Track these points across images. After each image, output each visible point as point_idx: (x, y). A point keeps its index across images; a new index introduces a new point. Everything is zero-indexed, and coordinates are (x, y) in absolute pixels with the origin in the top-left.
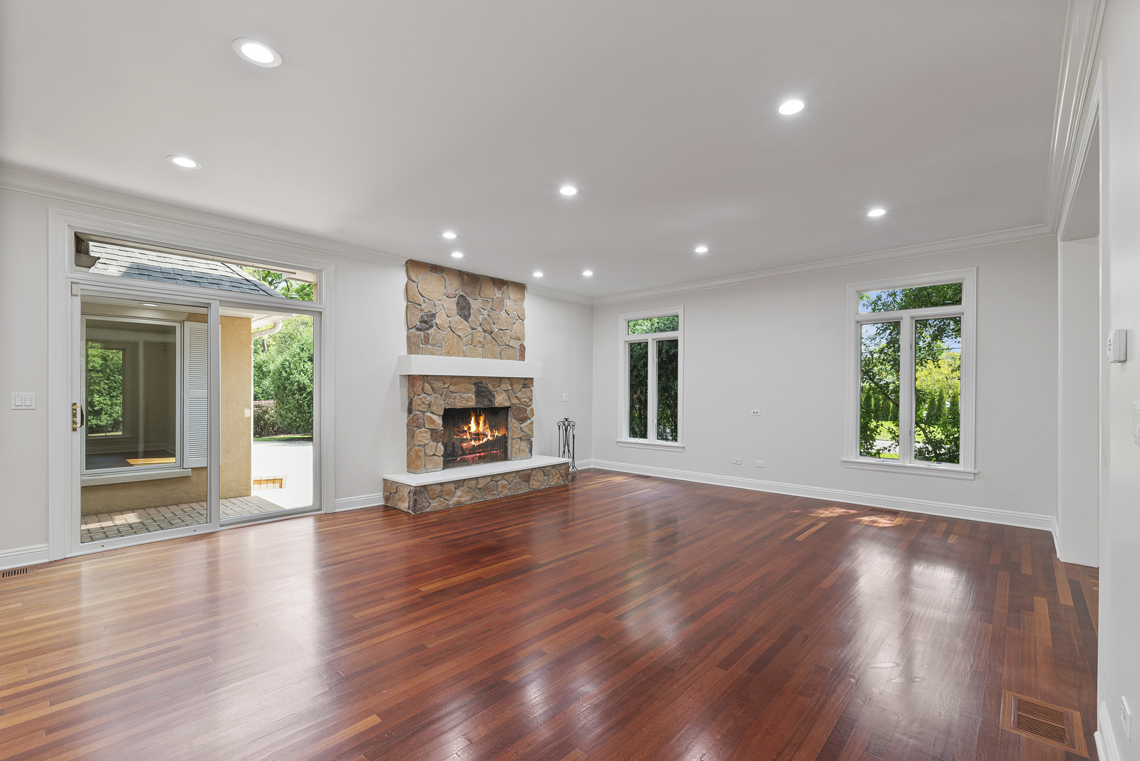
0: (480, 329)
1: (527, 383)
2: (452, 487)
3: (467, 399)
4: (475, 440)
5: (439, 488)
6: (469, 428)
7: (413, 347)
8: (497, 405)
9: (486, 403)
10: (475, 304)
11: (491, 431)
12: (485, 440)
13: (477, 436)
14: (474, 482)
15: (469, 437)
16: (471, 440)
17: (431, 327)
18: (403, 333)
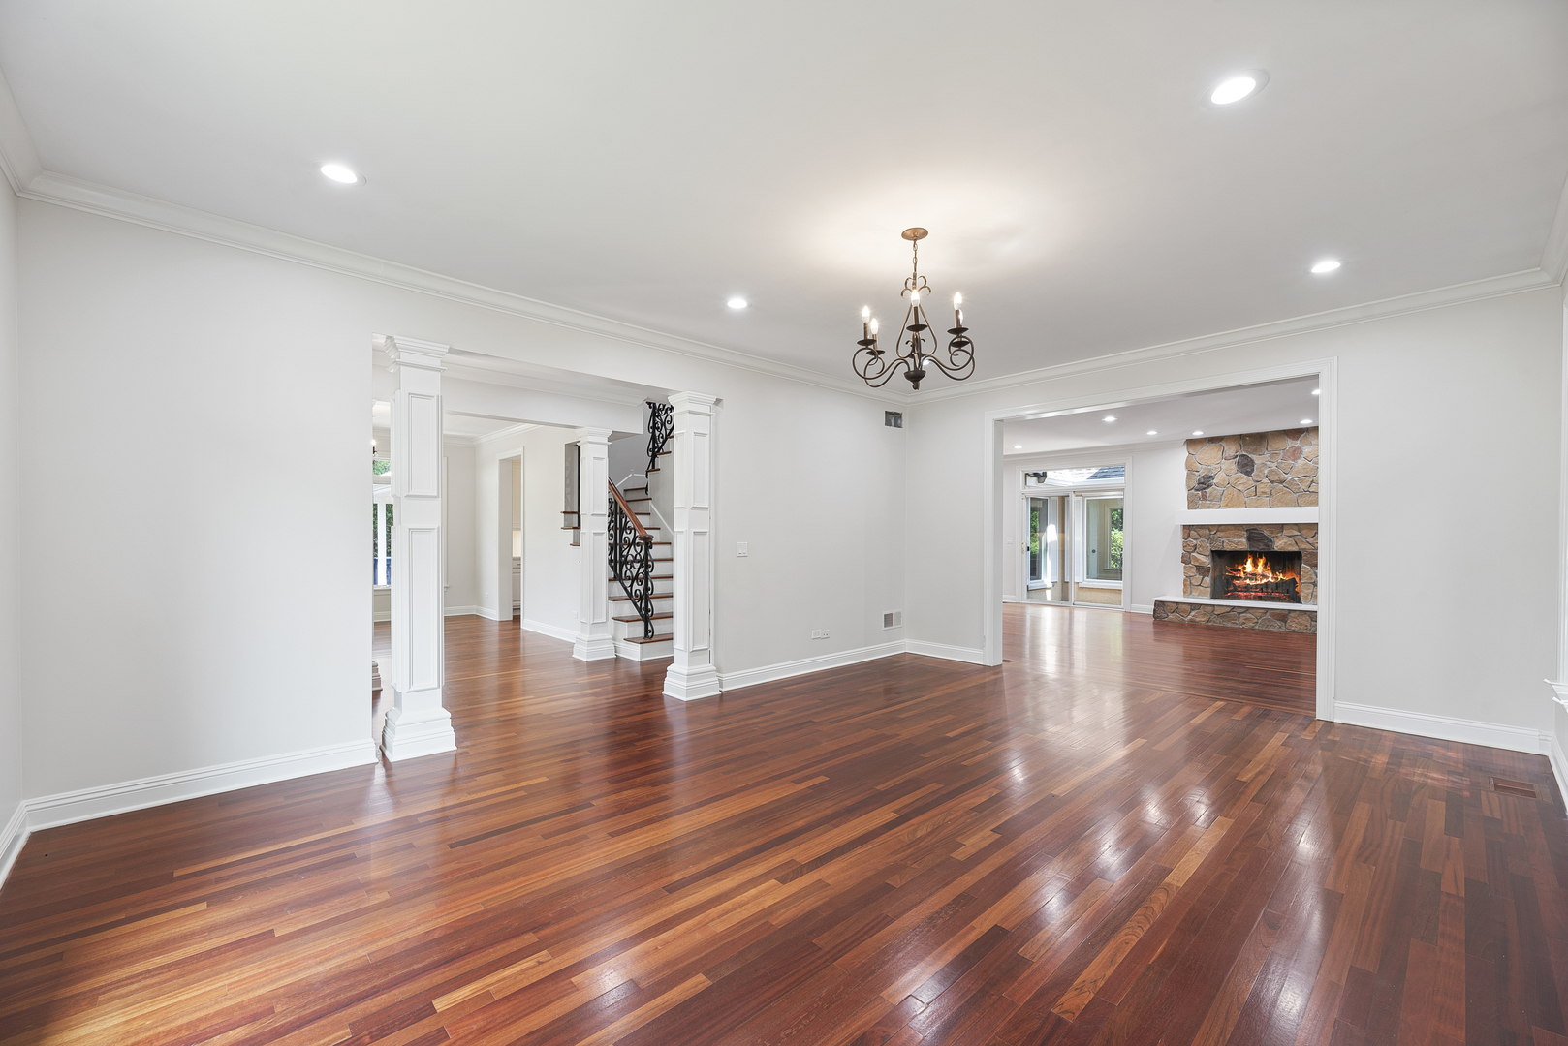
0: (1266, 481)
1: (1313, 527)
2: (1188, 608)
3: (1241, 543)
4: (1251, 579)
5: (1175, 606)
6: (1244, 568)
7: (1192, 504)
8: (1276, 549)
9: (1261, 547)
10: (1257, 460)
11: (1273, 573)
12: (1264, 581)
13: (1253, 576)
14: (1211, 609)
15: (1242, 575)
16: (1245, 579)
17: (1208, 487)
18: (1185, 493)
